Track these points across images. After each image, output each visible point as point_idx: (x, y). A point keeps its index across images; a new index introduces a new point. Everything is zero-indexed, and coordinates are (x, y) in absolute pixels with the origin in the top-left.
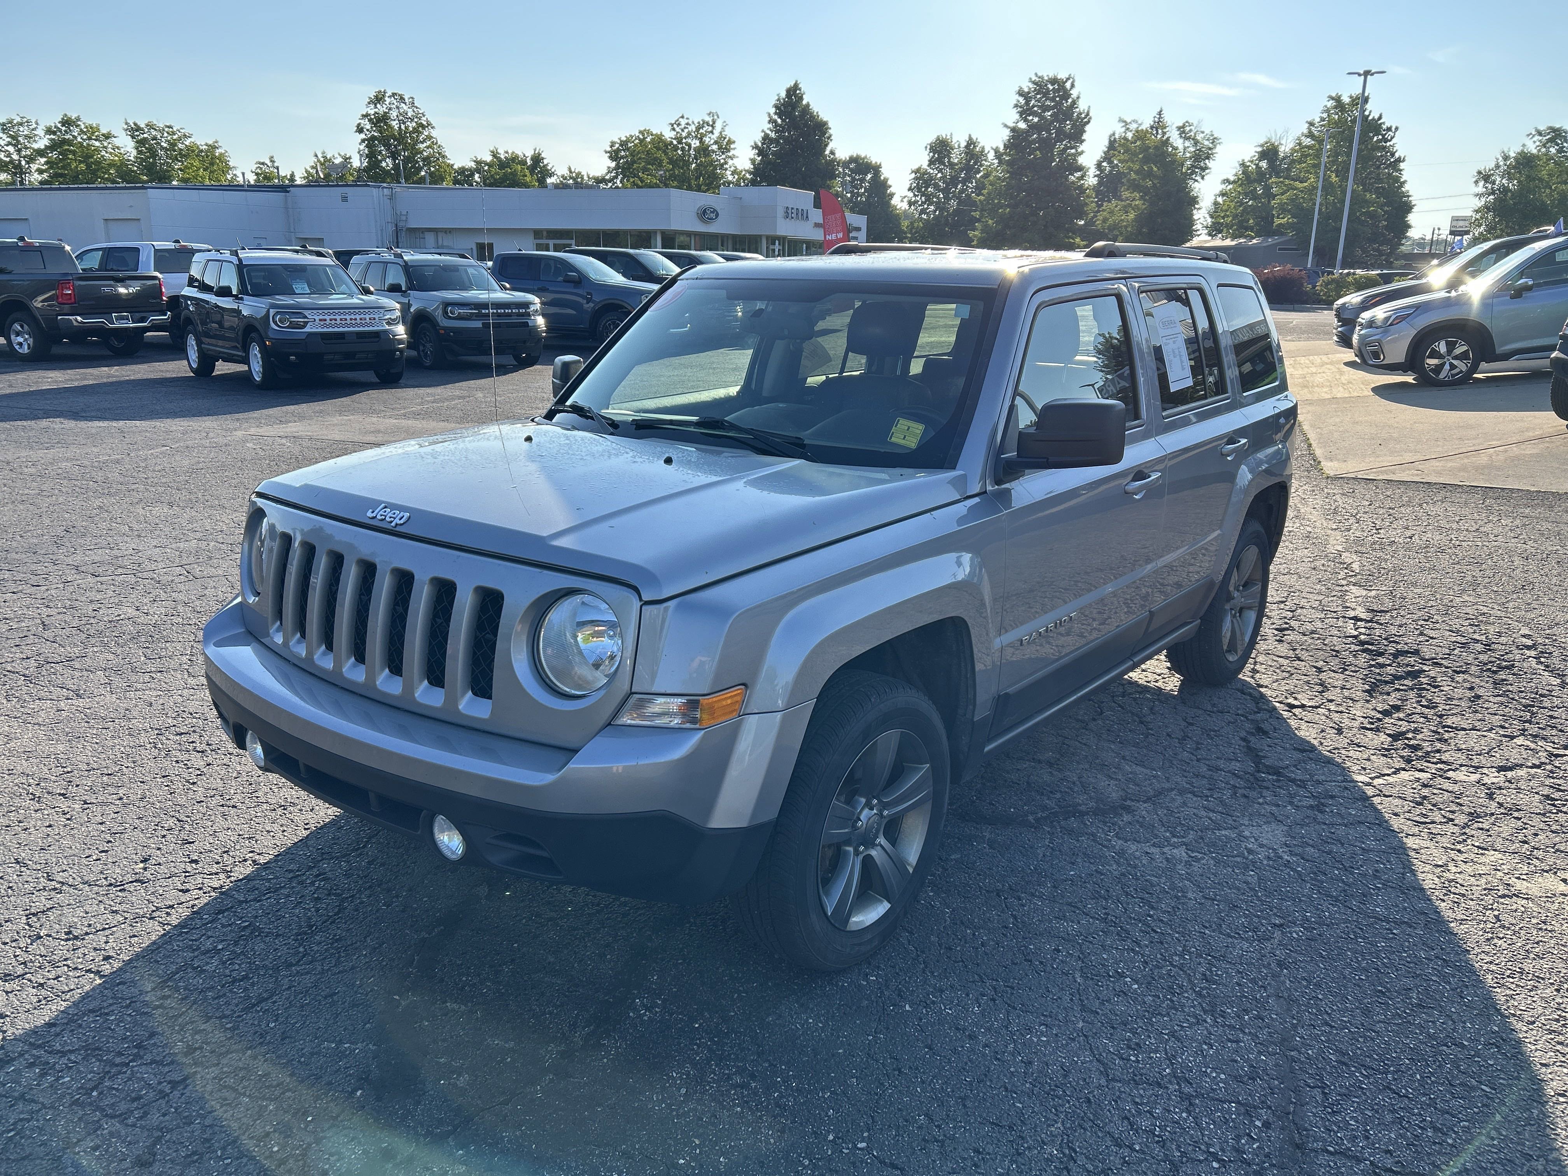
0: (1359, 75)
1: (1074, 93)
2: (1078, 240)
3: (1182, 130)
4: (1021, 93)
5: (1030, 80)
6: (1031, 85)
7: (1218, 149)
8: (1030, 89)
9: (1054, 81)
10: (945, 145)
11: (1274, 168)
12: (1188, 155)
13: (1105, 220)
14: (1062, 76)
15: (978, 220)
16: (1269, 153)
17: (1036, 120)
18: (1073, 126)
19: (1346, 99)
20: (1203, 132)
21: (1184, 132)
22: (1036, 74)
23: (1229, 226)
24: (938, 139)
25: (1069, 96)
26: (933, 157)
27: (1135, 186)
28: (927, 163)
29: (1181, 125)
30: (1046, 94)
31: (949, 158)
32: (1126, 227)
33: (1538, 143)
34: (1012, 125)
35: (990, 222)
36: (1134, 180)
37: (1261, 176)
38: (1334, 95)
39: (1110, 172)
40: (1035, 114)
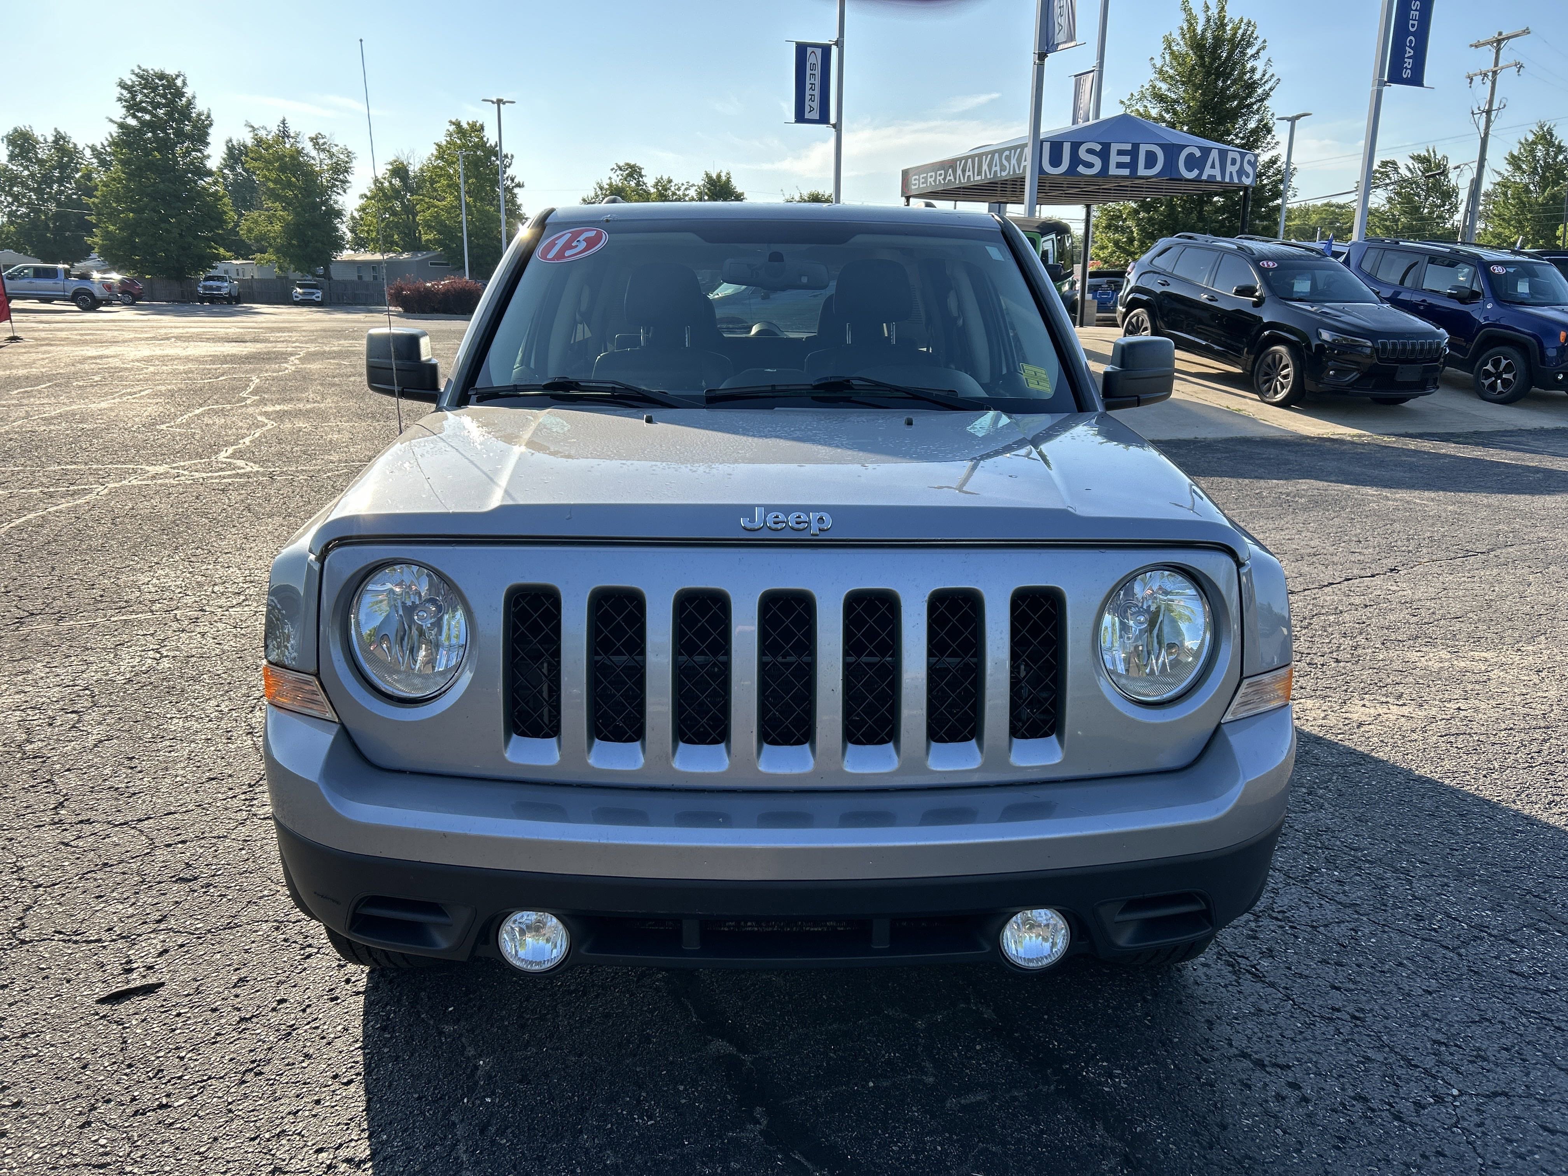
0: (493, 102)
1: (189, 91)
2: (222, 251)
3: (314, 140)
4: (123, 85)
5: (133, 72)
6: (134, 78)
7: (355, 163)
8: (133, 82)
9: (162, 76)
10: (28, 139)
11: (407, 187)
12: (326, 167)
13: (250, 230)
14: (171, 71)
15: (96, 226)
16: (399, 171)
17: (148, 117)
18: (194, 127)
19: (465, 125)
20: (337, 146)
21: (318, 144)
22: (139, 67)
23: (375, 241)
24: (16, 130)
25: (182, 95)
26: (12, 152)
27: (275, 196)
28: (7, 158)
29: (314, 136)
30: (154, 89)
31: (36, 154)
32: (274, 239)
33: (620, 177)
34: (120, 120)
35: (111, 228)
36: (273, 189)
37: (396, 194)
38: (454, 120)
39: (235, 180)
40: (144, 111)
